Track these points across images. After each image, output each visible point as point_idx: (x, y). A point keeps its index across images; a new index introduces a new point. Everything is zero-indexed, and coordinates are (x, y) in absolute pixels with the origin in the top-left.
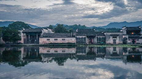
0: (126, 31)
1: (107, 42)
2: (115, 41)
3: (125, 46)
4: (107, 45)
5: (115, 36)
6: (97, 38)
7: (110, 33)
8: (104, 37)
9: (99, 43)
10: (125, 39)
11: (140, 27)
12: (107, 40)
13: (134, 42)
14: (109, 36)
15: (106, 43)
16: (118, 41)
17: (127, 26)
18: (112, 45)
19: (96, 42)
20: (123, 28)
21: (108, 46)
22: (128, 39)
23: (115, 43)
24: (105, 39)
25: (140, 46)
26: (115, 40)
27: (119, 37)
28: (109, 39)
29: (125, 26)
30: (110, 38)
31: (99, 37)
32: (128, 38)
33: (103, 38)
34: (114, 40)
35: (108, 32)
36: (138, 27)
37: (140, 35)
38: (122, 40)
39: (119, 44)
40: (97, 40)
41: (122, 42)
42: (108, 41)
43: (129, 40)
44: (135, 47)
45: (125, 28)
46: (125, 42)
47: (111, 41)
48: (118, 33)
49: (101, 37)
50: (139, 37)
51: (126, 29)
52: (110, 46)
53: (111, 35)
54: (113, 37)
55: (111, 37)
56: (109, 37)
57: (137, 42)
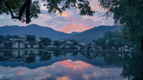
0: (26, 38)
1: (14, 47)
5: (19, 42)
7: (16, 39)
8: (10, 42)
9: (6, 47)
11: (35, 36)
12: (13, 45)
13: (32, 47)
15: (12, 47)
16: (21, 46)
17: (27, 34)
19: (3, 47)
21: (14, 50)
23: (20, 48)
24: (11, 44)
26: (20, 45)
27: (23, 43)
30: (16, 43)
31: (5, 42)
32: (28, 43)
33: (9, 43)
34: (18, 45)
35: (14, 38)
36: (33, 35)
37: (35, 42)
38: (24, 45)
40: (4, 45)
41: (24, 47)
43: (29, 45)
45: (25, 35)
46: (26, 47)
47: (16, 46)
49: (7, 42)
50: (34, 43)
51: (26, 37)
52: (16, 50)
53: (17, 41)
54: (18, 43)
55: (16, 42)
57: (34, 47)
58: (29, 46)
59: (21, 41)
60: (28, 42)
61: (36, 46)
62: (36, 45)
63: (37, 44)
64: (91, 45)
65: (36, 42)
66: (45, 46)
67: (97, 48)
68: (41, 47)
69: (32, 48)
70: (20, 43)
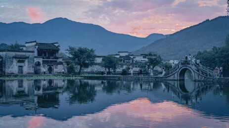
0: (38, 50)
1: (8, 70)
2: (20, 68)
3: (36, 77)
4: (8, 76)
5: (21, 60)
7: (13, 54)
10: (38, 64)
11: (56, 45)
12: (7, 66)
13: (50, 70)
14: (10, 58)
16: (26, 69)
17: (38, 42)
18: (16, 76)
20: (27, 45)
22: (42, 65)
23: (22, 72)
27: (28, 62)
28: (11, 65)
29: (35, 42)
30: (12, 62)
32: (41, 63)
34: (20, 66)
35: (9, 51)
36: (52, 44)
37: (58, 58)
38: (33, 67)
41: (32, 71)
42: (9, 68)
43: (44, 67)
45: (35, 44)
46: (37, 72)
47: (14, 68)
48: (27, 54)
50: (56, 61)
51: (37, 47)
52: (13, 78)
53: (15, 57)
54: (19, 62)
55: (14, 60)
56: (11, 60)
57: (55, 70)
59: (26, 58)
60: (41, 60)
61: (60, 69)
62: (59, 66)
63: (61, 63)
64: (189, 64)
65: (61, 60)
66: (80, 69)
67: (203, 73)
68: (71, 71)
69: (50, 73)
70: (23, 62)
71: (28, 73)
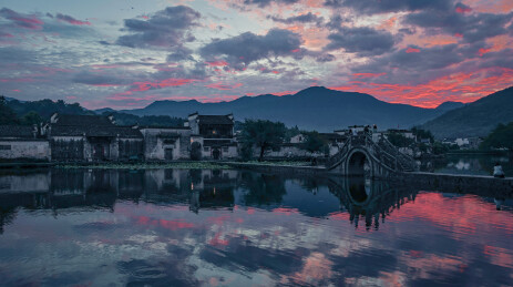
0: (199, 125)
1: (149, 155)
2: (168, 152)
3: (196, 165)
4: (148, 163)
5: (169, 140)
6: (120, 143)
7: (158, 131)
8: (139, 140)
9: (126, 157)
10: (197, 146)
11: (231, 117)
12: (147, 148)
13: (216, 154)
14: (153, 137)
16: (176, 153)
17: (200, 114)
18: (161, 162)
19: (118, 155)
20: (190, 118)
21: (152, 167)
22: (202, 148)
23: (171, 158)
24: (141, 147)
25: (232, 165)
26: (171, 149)
27: (181, 142)
28: (154, 147)
29: (197, 113)
30: (156, 143)
31: (124, 140)
32: (202, 144)
33: (136, 142)
34: (167, 149)
35: (150, 127)
36: (227, 116)
37: (231, 137)
38: (188, 150)
39: (181, 160)
40: (120, 150)
41: (187, 156)
42: (151, 151)
43: (206, 150)
44: (219, 167)
45: (195, 117)
46: (195, 157)
47: (159, 151)
48: (179, 131)
49: (130, 140)
50: (229, 141)
51: (198, 121)
52: (157, 167)
53: (160, 136)
54: (166, 142)
55: (159, 140)
56: (155, 140)
57: (224, 154)
58: (206, 153)
59: (177, 137)
60: (201, 140)
61: (232, 152)
62: (231, 148)
63: (234, 144)
64: (363, 143)
65: (235, 139)
66: (262, 153)
68: (245, 154)
69: (216, 158)
70: (173, 142)
71: (181, 159)
